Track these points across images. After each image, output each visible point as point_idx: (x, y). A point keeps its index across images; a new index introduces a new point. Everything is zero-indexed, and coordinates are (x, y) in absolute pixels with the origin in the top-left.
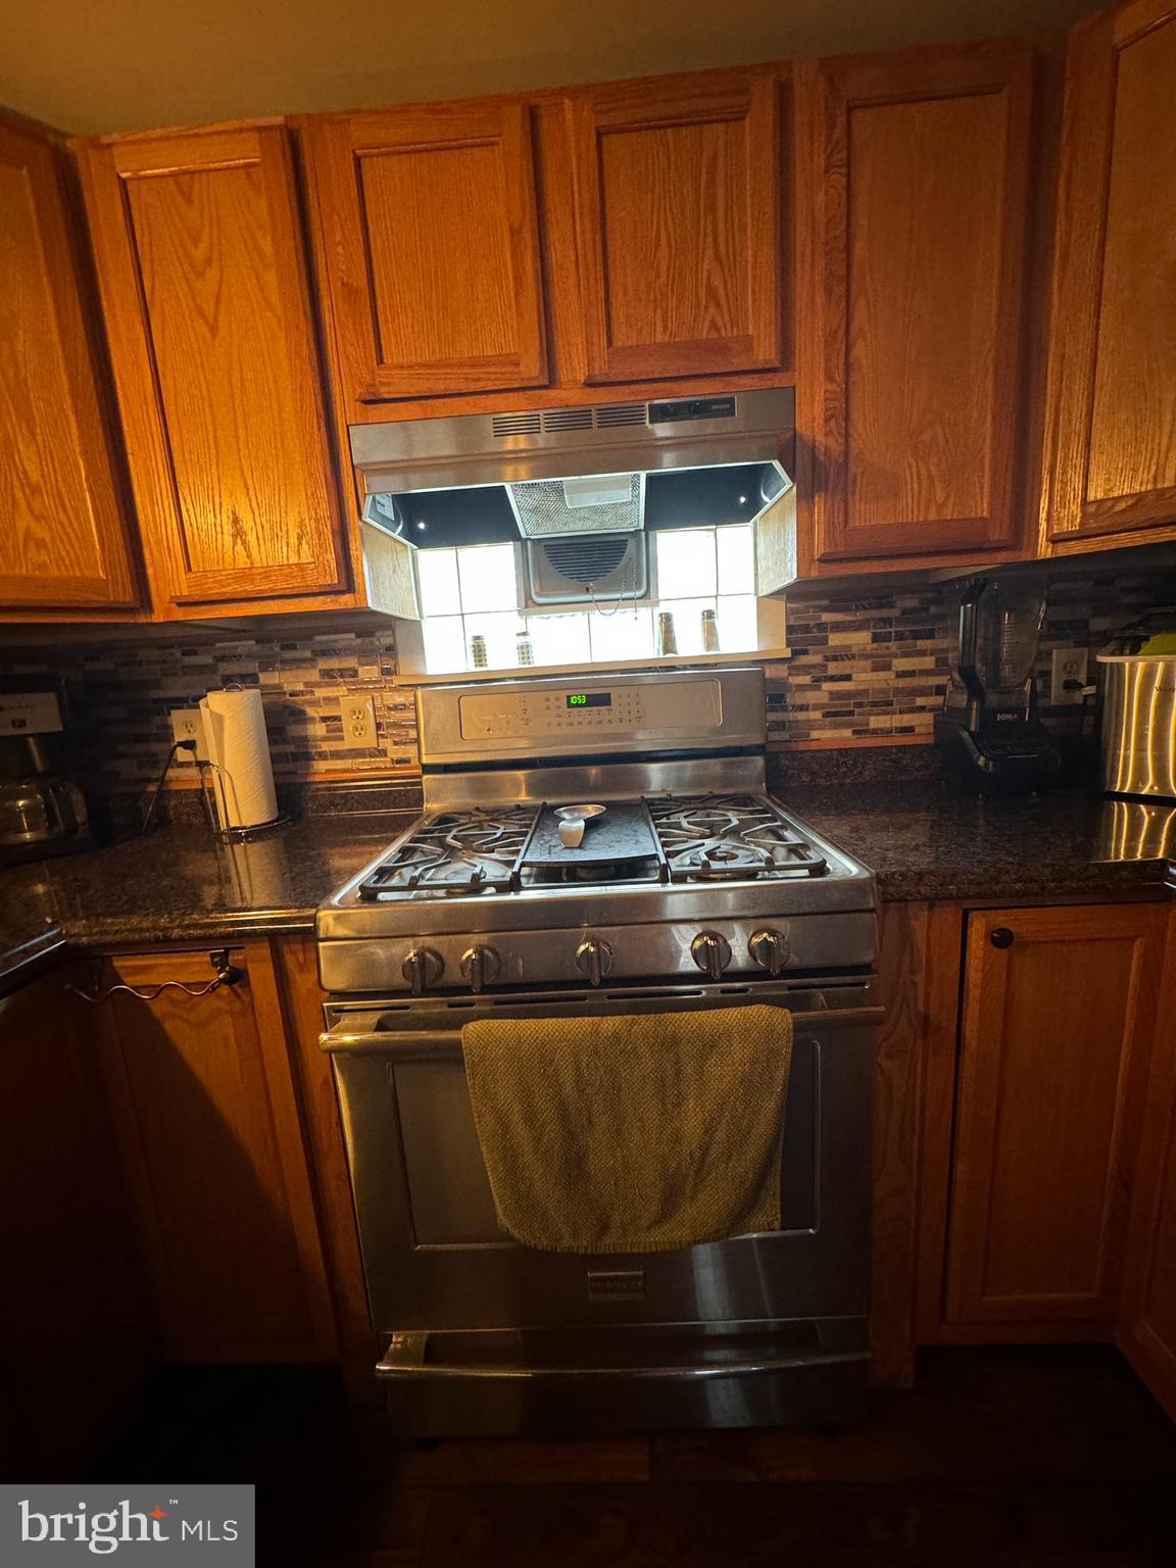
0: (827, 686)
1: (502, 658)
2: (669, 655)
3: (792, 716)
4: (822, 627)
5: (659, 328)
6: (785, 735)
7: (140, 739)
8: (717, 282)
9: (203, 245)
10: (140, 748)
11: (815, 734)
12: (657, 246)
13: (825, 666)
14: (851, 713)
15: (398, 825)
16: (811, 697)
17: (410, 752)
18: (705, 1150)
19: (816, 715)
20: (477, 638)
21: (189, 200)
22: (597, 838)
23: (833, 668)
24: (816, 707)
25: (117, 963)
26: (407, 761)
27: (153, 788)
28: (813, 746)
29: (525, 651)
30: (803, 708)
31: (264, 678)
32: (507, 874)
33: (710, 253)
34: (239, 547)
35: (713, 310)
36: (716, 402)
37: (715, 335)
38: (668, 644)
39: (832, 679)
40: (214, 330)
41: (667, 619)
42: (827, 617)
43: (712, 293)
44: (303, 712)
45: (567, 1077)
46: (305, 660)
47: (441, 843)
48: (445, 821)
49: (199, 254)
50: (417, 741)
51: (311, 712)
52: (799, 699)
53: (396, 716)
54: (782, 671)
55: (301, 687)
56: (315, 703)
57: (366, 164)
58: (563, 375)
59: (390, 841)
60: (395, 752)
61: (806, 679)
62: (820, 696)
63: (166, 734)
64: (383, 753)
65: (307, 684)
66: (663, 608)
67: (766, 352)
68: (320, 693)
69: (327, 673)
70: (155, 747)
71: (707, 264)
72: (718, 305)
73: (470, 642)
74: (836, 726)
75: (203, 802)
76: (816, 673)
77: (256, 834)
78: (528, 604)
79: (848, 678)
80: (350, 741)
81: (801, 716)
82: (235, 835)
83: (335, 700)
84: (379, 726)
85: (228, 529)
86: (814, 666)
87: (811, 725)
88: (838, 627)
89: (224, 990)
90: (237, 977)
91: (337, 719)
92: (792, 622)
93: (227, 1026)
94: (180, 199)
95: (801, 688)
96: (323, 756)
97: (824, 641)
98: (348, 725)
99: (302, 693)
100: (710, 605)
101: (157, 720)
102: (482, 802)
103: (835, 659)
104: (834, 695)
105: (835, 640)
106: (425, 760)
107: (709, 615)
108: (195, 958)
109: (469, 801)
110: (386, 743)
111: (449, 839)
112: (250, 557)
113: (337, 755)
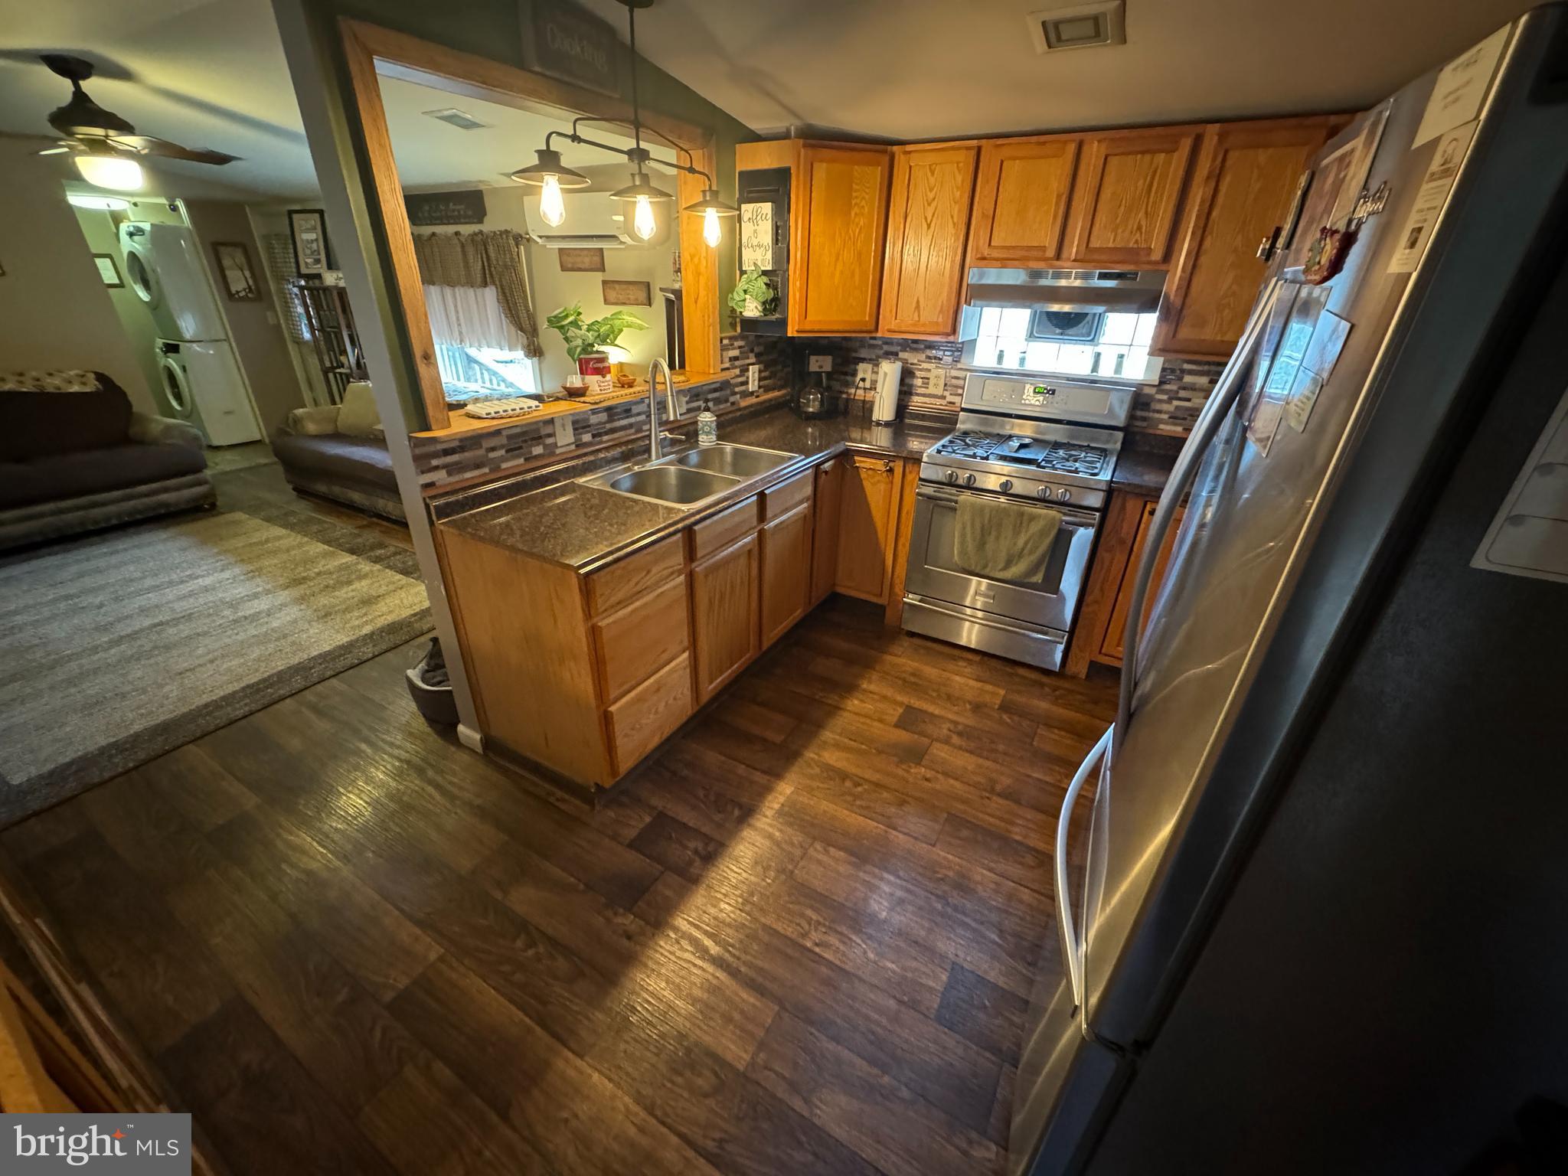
0: (1176, 403)
1: (1011, 364)
2: (1094, 374)
3: (1151, 414)
4: (1183, 371)
5: (1111, 241)
6: (1145, 424)
7: (846, 374)
8: (1143, 223)
9: (934, 192)
10: (842, 377)
11: (1162, 426)
12: (1120, 205)
13: (1178, 392)
14: (1185, 419)
15: (943, 433)
16: (1165, 407)
17: (957, 399)
18: (1023, 549)
19: (1165, 416)
20: (1002, 351)
21: (933, 174)
22: (1022, 451)
23: (1182, 394)
24: (1166, 413)
25: (856, 458)
26: (954, 403)
27: (844, 396)
28: (1159, 432)
29: (1022, 361)
30: (1159, 412)
31: (902, 355)
32: (985, 455)
33: (1143, 210)
34: (916, 314)
35: (1138, 235)
36: (1130, 274)
37: (1136, 246)
38: (1095, 369)
39: (1180, 399)
40: (929, 226)
41: (1098, 355)
42: (1186, 366)
43: (1139, 228)
44: (914, 373)
45: (987, 516)
46: (920, 349)
47: (964, 441)
48: (966, 433)
49: (931, 195)
50: (962, 395)
51: (918, 373)
52: (1158, 407)
53: (954, 382)
54: (1153, 391)
55: (916, 361)
56: (921, 370)
57: (1005, 164)
58: (1065, 255)
59: (939, 439)
60: (950, 398)
61: (1165, 397)
62: (1170, 408)
63: (854, 374)
64: (944, 398)
65: (919, 361)
66: (1098, 349)
67: (1157, 255)
68: (925, 366)
69: (929, 357)
70: (849, 378)
71: (1141, 214)
72: (1141, 233)
73: (998, 353)
74: (1175, 424)
75: (867, 407)
76: (1172, 395)
77: (887, 424)
78: (1031, 336)
79: (1189, 400)
80: (931, 390)
81: (1157, 415)
82: (878, 424)
83: (929, 370)
84: (945, 385)
85: (914, 305)
86: (1171, 391)
87: (1161, 421)
88: (1191, 372)
89: (885, 474)
90: (891, 470)
91: (928, 379)
92: (1166, 366)
93: (882, 487)
94: (929, 174)
95: (1161, 401)
96: (918, 395)
97: (1181, 379)
98: (932, 382)
99: (916, 364)
100: (1124, 350)
101: (852, 367)
102: (983, 429)
103: (1184, 389)
104: (1177, 407)
105: (1188, 379)
106: (963, 406)
107: (1121, 356)
108: (878, 462)
109: (977, 428)
110: (947, 394)
111: (967, 441)
112: (919, 316)
113: (924, 395)
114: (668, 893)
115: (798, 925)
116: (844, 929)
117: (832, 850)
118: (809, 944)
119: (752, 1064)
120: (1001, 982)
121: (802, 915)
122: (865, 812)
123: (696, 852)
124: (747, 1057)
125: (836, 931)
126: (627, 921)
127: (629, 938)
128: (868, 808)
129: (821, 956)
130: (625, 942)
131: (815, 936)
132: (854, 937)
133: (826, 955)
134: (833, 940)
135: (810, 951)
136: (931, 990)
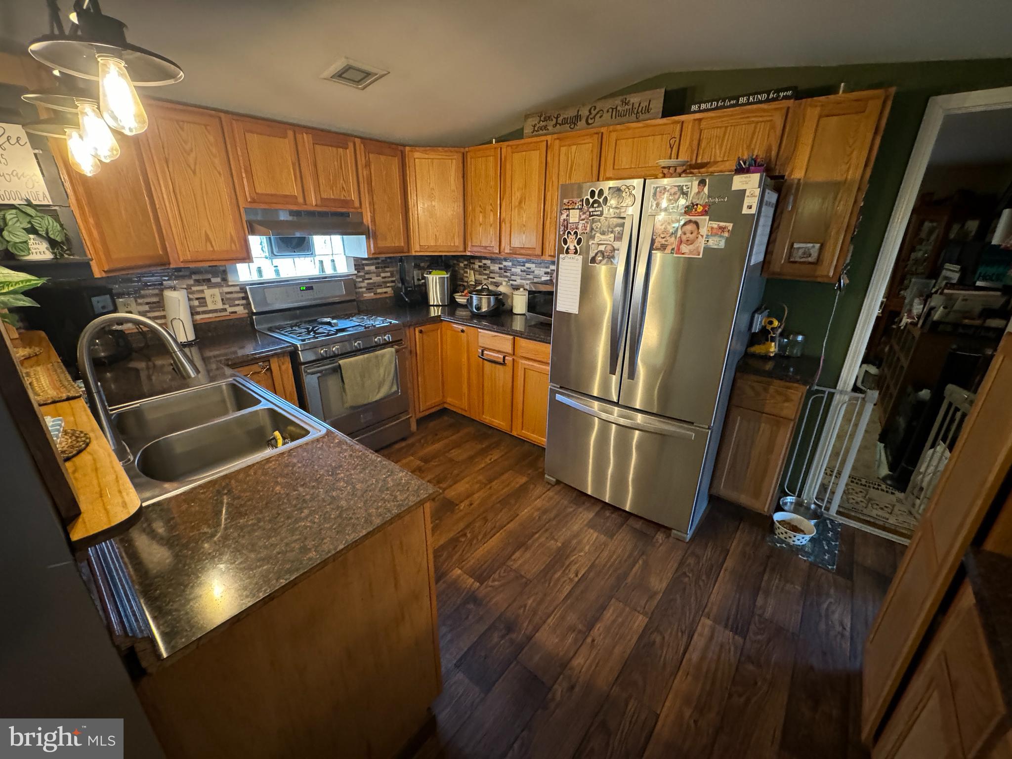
0: (366, 281)
1: (269, 275)
2: (324, 274)
3: (358, 290)
4: (363, 265)
5: (332, 194)
11: (365, 295)
12: (330, 174)
13: (365, 276)
14: (373, 289)
16: (363, 285)
19: (364, 290)
21: (182, 129)
23: (367, 276)
24: (364, 287)
26: (236, 312)
28: (364, 299)
30: (361, 288)
33: (342, 179)
34: (209, 245)
36: (346, 214)
37: (345, 198)
38: (323, 270)
39: (367, 279)
41: (320, 262)
43: (343, 188)
52: (360, 285)
53: (228, 296)
54: (354, 277)
60: (230, 310)
61: (361, 280)
62: (365, 284)
64: (225, 310)
66: (319, 258)
67: (357, 204)
69: (198, 281)
71: (342, 181)
74: (370, 293)
76: (363, 278)
78: (272, 255)
79: (371, 279)
80: (211, 307)
81: (360, 290)
83: (201, 291)
84: (222, 300)
86: (362, 276)
87: (363, 293)
88: (367, 265)
90: (270, 370)
91: (204, 298)
92: (355, 263)
94: (179, 128)
95: (360, 282)
98: (209, 301)
100: (332, 257)
103: (367, 273)
104: (368, 284)
105: (367, 268)
106: (253, 311)
107: (333, 261)
110: (226, 306)
112: (212, 246)
113: (204, 312)
114: (537, 658)
115: (564, 582)
116: (567, 563)
117: (513, 557)
118: (576, 579)
119: (645, 614)
120: (593, 514)
121: (558, 579)
122: (488, 537)
123: (503, 637)
124: (641, 617)
125: (568, 566)
126: (559, 689)
127: (572, 688)
128: (485, 535)
129: (583, 575)
130: (577, 689)
131: (572, 575)
132: (572, 559)
133: (583, 572)
134: (574, 568)
135: (580, 580)
136: (597, 538)
